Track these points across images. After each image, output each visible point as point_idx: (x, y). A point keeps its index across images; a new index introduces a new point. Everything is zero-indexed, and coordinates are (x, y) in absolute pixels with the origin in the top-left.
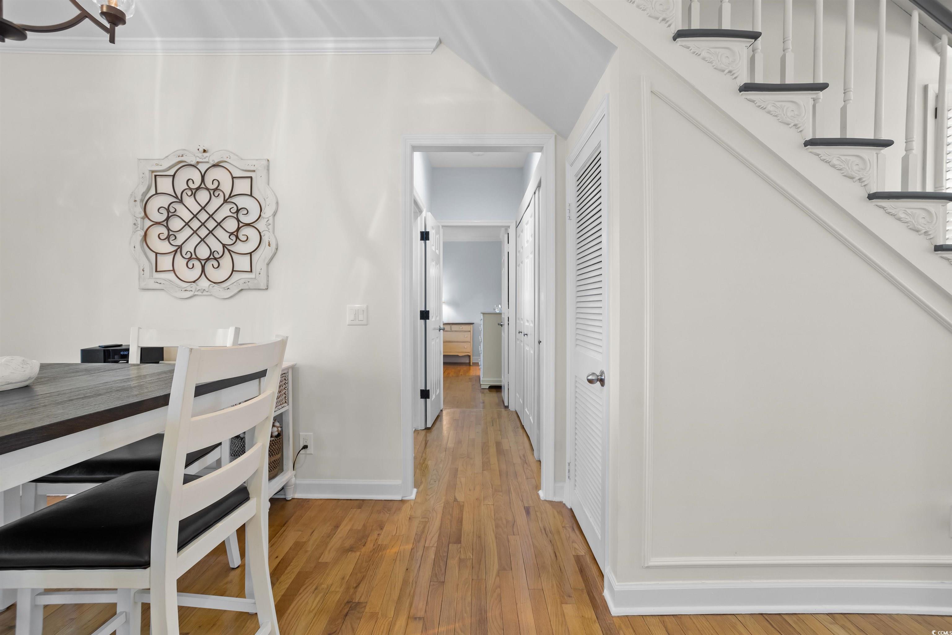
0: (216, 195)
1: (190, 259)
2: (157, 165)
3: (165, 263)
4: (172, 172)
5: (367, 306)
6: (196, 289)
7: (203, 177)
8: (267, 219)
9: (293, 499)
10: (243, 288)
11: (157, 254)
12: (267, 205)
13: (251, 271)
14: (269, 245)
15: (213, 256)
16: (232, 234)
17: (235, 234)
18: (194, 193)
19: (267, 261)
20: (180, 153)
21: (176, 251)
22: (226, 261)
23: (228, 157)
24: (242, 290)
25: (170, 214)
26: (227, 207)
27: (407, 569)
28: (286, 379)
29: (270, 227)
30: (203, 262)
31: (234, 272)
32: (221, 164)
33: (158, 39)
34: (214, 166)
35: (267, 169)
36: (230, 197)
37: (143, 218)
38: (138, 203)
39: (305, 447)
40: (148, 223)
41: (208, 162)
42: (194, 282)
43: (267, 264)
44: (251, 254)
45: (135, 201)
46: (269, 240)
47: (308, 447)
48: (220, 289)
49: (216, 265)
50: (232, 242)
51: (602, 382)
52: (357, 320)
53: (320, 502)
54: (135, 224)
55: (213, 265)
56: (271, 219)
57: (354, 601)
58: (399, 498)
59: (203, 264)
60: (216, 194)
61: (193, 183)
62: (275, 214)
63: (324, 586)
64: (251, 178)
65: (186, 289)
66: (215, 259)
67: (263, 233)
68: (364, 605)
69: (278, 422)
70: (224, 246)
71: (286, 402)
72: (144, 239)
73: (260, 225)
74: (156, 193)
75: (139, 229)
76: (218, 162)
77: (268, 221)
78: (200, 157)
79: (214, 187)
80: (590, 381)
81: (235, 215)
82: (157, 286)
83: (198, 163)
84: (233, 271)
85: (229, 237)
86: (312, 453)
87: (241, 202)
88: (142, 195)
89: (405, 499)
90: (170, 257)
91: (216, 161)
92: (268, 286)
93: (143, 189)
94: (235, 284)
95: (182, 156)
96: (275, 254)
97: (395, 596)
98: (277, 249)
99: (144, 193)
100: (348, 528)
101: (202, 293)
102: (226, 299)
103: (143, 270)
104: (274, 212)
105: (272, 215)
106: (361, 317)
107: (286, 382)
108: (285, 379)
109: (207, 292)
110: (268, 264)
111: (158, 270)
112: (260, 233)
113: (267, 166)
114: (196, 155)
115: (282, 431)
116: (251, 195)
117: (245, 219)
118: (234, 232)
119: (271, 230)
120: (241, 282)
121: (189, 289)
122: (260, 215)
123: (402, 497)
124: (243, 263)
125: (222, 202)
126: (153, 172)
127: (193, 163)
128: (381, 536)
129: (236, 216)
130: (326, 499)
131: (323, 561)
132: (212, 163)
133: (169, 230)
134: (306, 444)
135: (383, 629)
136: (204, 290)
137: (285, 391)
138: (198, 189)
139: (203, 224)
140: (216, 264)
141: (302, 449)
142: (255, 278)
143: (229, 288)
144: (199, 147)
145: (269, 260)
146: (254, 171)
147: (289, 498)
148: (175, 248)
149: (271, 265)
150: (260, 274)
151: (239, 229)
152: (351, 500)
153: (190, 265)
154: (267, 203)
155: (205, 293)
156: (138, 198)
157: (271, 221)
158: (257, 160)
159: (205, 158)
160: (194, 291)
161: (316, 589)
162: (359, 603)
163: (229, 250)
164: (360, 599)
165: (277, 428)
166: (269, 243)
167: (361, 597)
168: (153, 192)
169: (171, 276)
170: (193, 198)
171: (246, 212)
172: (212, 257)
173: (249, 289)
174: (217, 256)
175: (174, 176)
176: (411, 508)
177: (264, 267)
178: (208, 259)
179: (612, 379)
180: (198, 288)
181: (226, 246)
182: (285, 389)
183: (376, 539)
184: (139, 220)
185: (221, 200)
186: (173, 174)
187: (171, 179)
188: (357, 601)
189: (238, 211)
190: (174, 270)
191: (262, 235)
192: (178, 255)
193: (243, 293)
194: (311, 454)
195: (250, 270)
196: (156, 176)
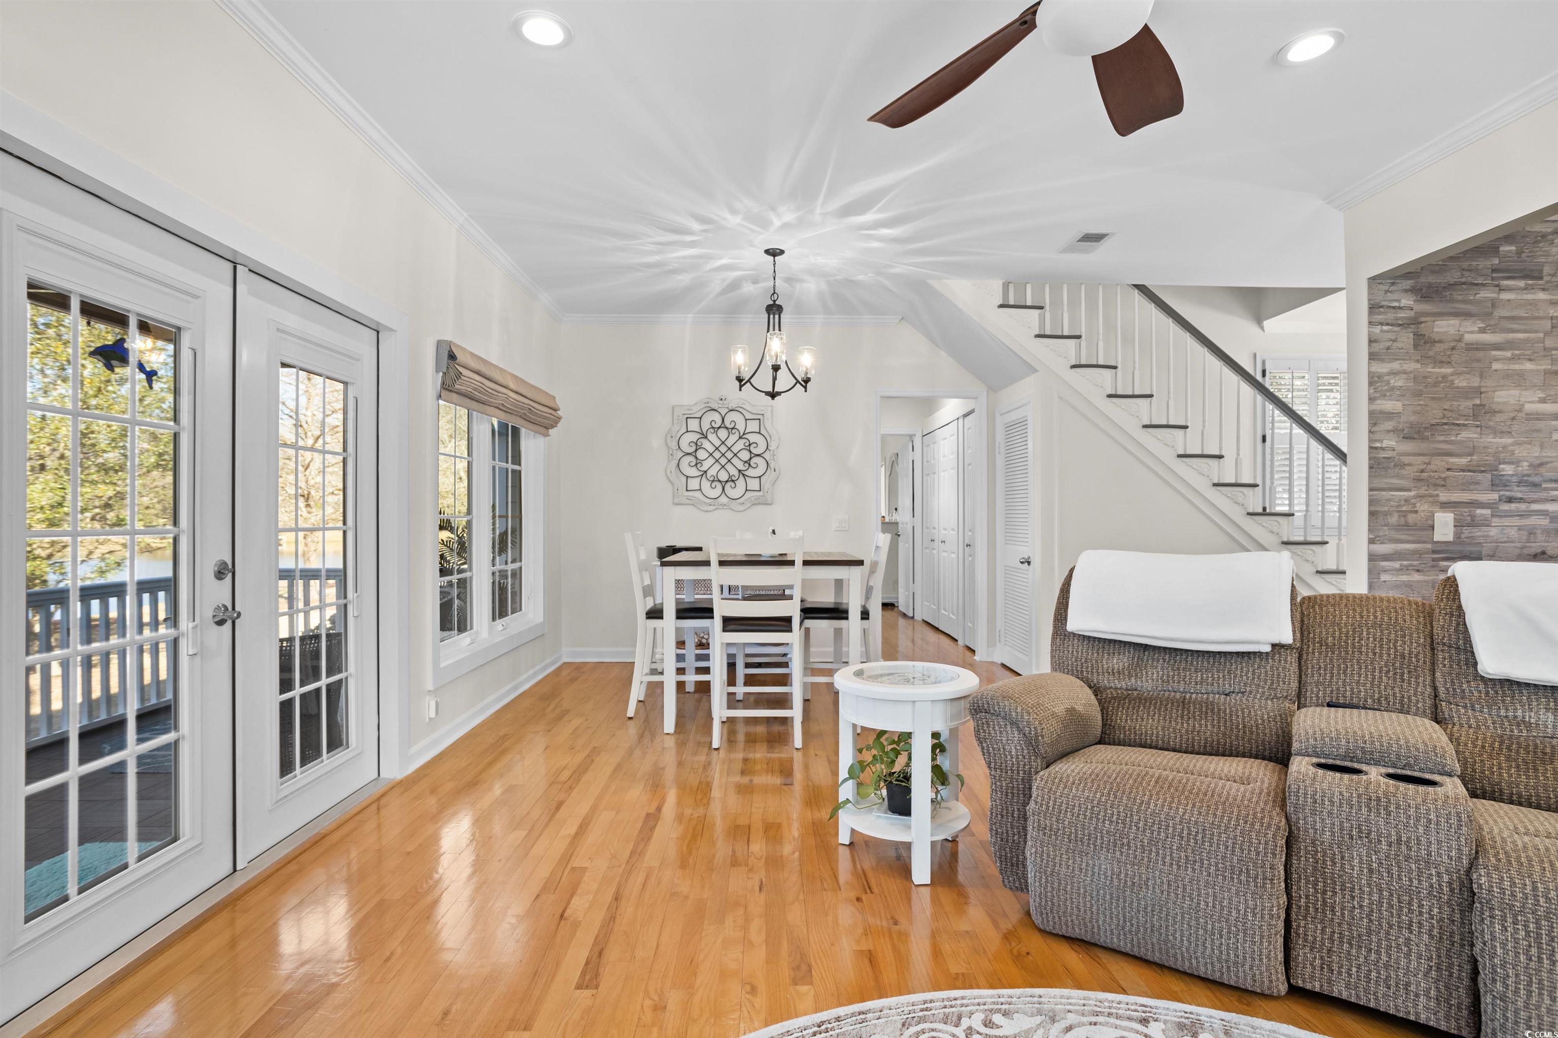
1: (713, 481)
2: (688, 410)
3: (693, 484)
4: (698, 416)
5: (849, 517)
7: (723, 419)
8: (773, 451)
11: (687, 477)
12: (772, 440)
13: (760, 490)
14: (774, 471)
16: (745, 462)
17: (748, 463)
18: (716, 430)
20: (706, 401)
21: (702, 475)
22: (741, 483)
23: (743, 404)
24: (753, 504)
25: (698, 447)
26: (742, 441)
29: (775, 457)
31: (747, 491)
32: (737, 409)
34: (731, 410)
36: (744, 434)
37: (677, 450)
41: (727, 408)
42: (716, 498)
44: (760, 477)
45: (672, 437)
46: (775, 467)
48: (737, 504)
49: (733, 486)
50: (745, 468)
51: (1029, 563)
52: (841, 527)
54: (671, 455)
59: (723, 485)
60: (733, 432)
61: (715, 423)
64: (760, 419)
65: (710, 504)
66: (733, 481)
70: (739, 471)
72: (677, 466)
73: (767, 456)
74: (687, 431)
75: (674, 458)
78: (721, 404)
79: (731, 426)
80: (1022, 563)
82: (688, 502)
83: (719, 408)
85: (743, 465)
87: (752, 438)
90: (698, 479)
91: (734, 407)
93: (677, 428)
94: (748, 500)
95: (708, 403)
96: (778, 477)
98: (780, 474)
99: (677, 431)
101: (723, 507)
102: (741, 511)
103: (677, 490)
104: (778, 446)
105: (776, 448)
106: (844, 525)
110: (773, 485)
111: (688, 490)
112: (767, 461)
113: (771, 411)
114: (718, 402)
116: (760, 433)
117: (755, 451)
120: (753, 498)
122: (767, 448)
125: (738, 438)
126: (685, 415)
127: (715, 408)
129: (748, 449)
133: (697, 459)
136: (725, 505)
138: (719, 428)
139: (723, 455)
142: (764, 495)
143: (743, 503)
145: (774, 482)
146: (762, 414)
150: (767, 492)
151: (751, 458)
153: (713, 486)
157: (775, 453)
159: (725, 405)
160: (716, 505)
163: (743, 475)
169: (698, 494)
170: (716, 435)
171: (756, 446)
172: (730, 479)
173: (759, 504)
175: (700, 418)
177: (771, 487)
179: (1036, 561)
180: (720, 503)
187: (698, 420)
189: (750, 445)
190: (700, 490)
191: (769, 463)
192: (704, 478)
193: (754, 507)
196: (687, 418)
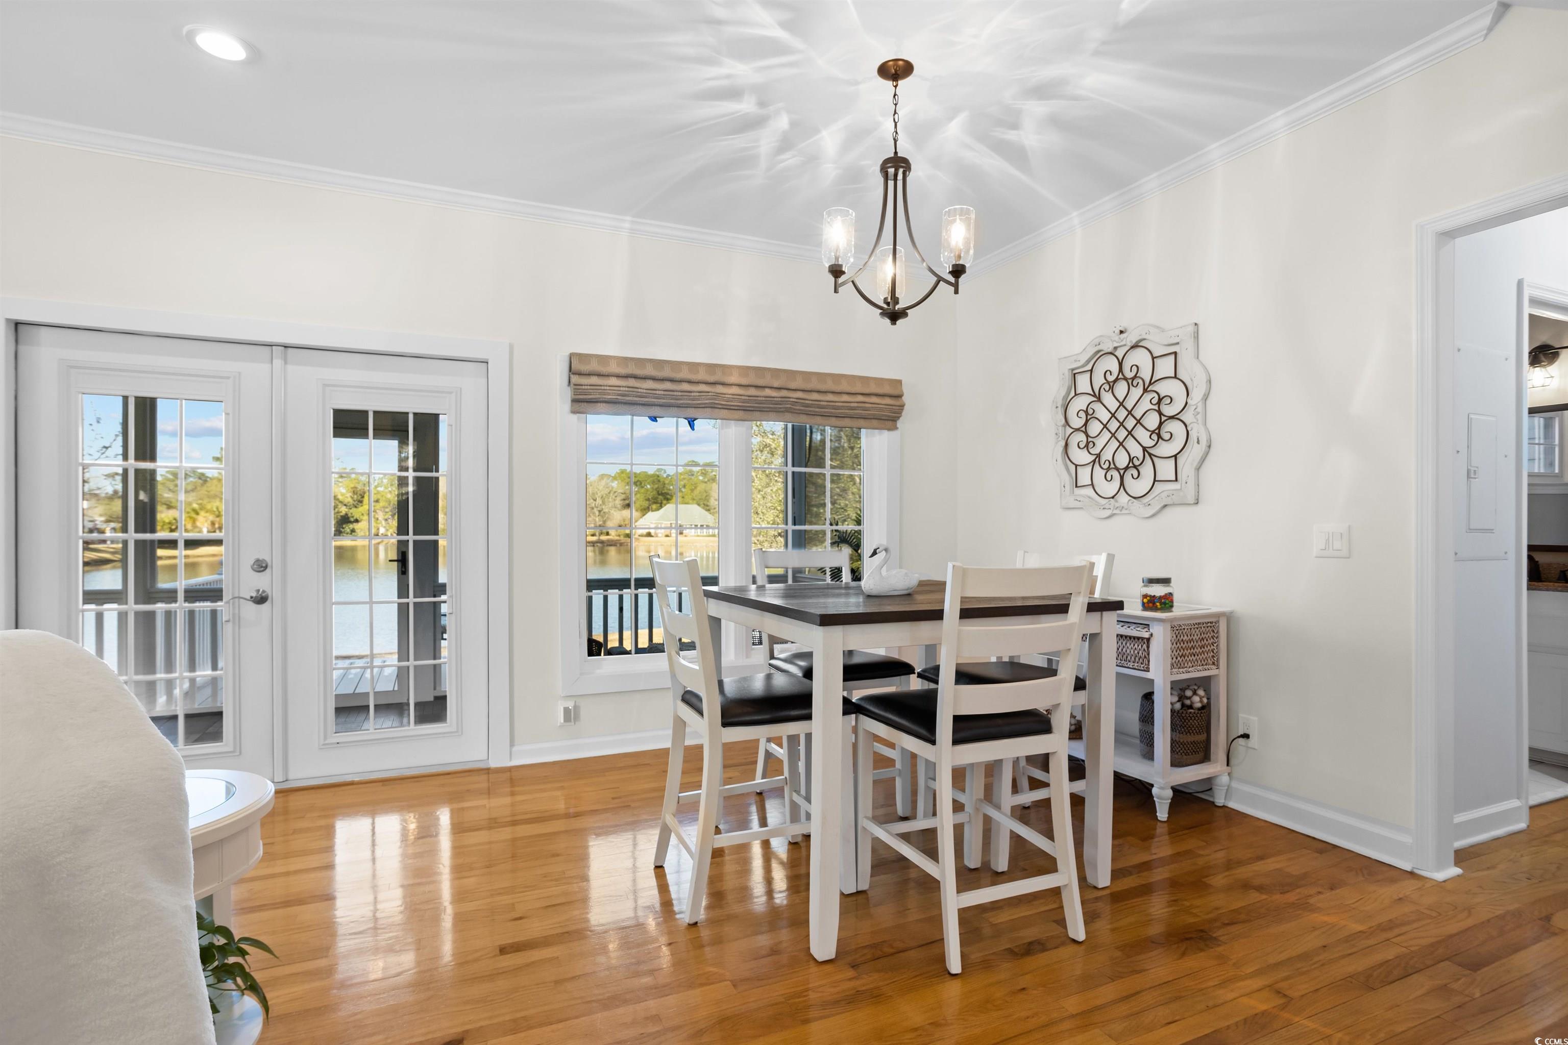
0: (1135, 385)
1: (1109, 469)
2: (1076, 361)
3: (1084, 476)
4: (1089, 367)
5: (1349, 527)
6: (1114, 506)
7: (1121, 364)
8: (1195, 407)
9: (1224, 806)
10: (1166, 504)
11: (1076, 466)
12: (1195, 387)
13: (1176, 480)
14: (1198, 442)
15: (1133, 465)
16: (1153, 432)
17: (1157, 433)
18: (1112, 386)
19: (1195, 464)
20: (1097, 341)
21: (1094, 461)
22: (1147, 469)
23: (1148, 332)
24: (1165, 506)
25: (1089, 417)
26: (1148, 396)
27: (1325, 947)
28: (1216, 632)
29: (1199, 417)
30: (1122, 472)
31: (1156, 483)
32: (1140, 344)
33: (1075, 214)
34: (1132, 347)
35: (1194, 337)
36: (1150, 384)
37: (1064, 426)
38: (1059, 408)
39: (1246, 736)
40: (1069, 431)
41: (1125, 345)
42: (1113, 497)
43: (1195, 469)
44: (1175, 456)
45: (1057, 407)
46: (1199, 435)
47: (1251, 737)
48: (1141, 506)
49: (1136, 475)
50: (1154, 443)
52: (1331, 548)
53: (1263, 824)
54: (1056, 434)
55: (1132, 475)
56: (1200, 405)
57: (1210, 934)
58: (1407, 867)
59: (1122, 474)
60: (1135, 383)
61: (1111, 375)
62: (1206, 398)
63: (1187, 904)
64: (1175, 353)
65: (1104, 507)
66: (1135, 467)
67: (1190, 426)
68: (1219, 943)
69: (1205, 690)
70: (1145, 449)
71: (1214, 664)
72: (1064, 451)
73: (1187, 417)
74: (1076, 395)
75: (1060, 439)
76: (1137, 342)
77: (1196, 408)
78: (1117, 340)
79: (1131, 375)
81: (1156, 407)
82: (1078, 504)
83: (1116, 348)
84: (1155, 481)
85: (1150, 437)
86: (1256, 748)
87: (1164, 388)
88: (1063, 400)
89: (1416, 871)
90: (1089, 468)
91: (1134, 341)
92: (1198, 500)
93: (1063, 392)
94: (1157, 498)
95: (1099, 344)
96: (1207, 454)
97: (1272, 960)
98: (1209, 447)
99: (1064, 397)
100: (1278, 866)
101: (1121, 511)
102: (1147, 518)
103: (1064, 487)
104: (1205, 395)
105: (1202, 399)
106: (1337, 545)
107: (1216, 636)
108: (1213, 631)
109: (1126, 509)
110: (1198, 469)
111: (1078, 485)
112: (1186, 426)
113: (1194, 333)
114: (1113, 339)
115: (1209, 704)
116: (1175, 377)
117: (1168, 411)
118: (1156, 430)
119: (1200, 421)
120: (1164, 495)
121: (1108, 506)
122: (1186, 403)
123: (1414, 868)
124: (1166, 469)
125: (1142, 393)
126: (1073, 370)
127: (1109, 350)
128: (1321, 896)
129: (1157, 409)
130: (1274, 824)
131: (1207, 882)
132: (1129, 345)
133: (1087, 436)
134: (1247, 733)
135: (1222, 975)
136: (1123, 507)
137: (1212, 647)
138: (1115, 381)
139: (1122, 424)
140: (1135, 473)
141: (1239, 737)
142: (1181, 489)
143: (1149, 505)
144: (1114, 329)
145: (1199, 463)
146: (1178, 343)
147: (1219, 803)
148: (1093, 458)
149: (1201, 470)
150: (1186, 483)
151: (1161, 423)
152: (1314, 838)
153: (1109, 478)
154: (1195, 385)
155: (1124, 511)
156: (1059, 405)
157: (1199, 409)
158: (1181, 327)
159: (1122, 341)
160: (1112, 509)
161: (1175, 901)
162: (1215, 939)
163: (1150, 455)
164: (1220, 936)
165: (1200, 698)
166: (1198, 439)
167: (1223, 935)
168: (1073, 394)
169: (1090, 491)
170: (1111, 394)
171: (1169, 400)
172: (1131, 465)
173: (1174, 505)
174: (1137, 463)
175: (1091, 371)
176: (1419, 888)
177: (1192, 473)
178: (1127, 468)
180: (1117, 505)
181: (1147, 449)
182: (1213, 645)
183: (1310, 896)
184: (1060, 428)
185: (1140, 390)
186: (1090, 369)
187: (1088, 374)
188: (1214, 935)
189: (1160, 400)
190: (1092, 484)
191: (1189, 429)
192: (1097, 466)
193: (1167, 510)
194: (1254, 749)
195: (1174, 479)
196: (1075, 374)
